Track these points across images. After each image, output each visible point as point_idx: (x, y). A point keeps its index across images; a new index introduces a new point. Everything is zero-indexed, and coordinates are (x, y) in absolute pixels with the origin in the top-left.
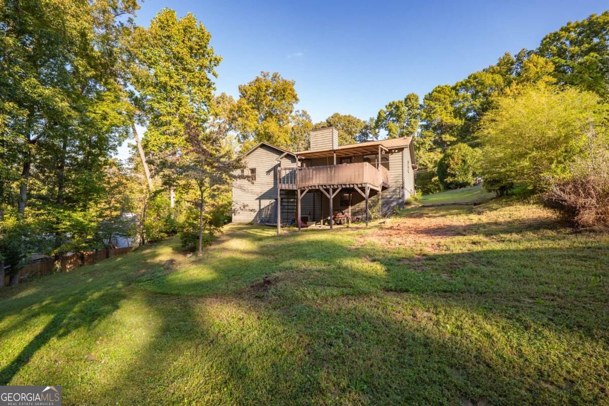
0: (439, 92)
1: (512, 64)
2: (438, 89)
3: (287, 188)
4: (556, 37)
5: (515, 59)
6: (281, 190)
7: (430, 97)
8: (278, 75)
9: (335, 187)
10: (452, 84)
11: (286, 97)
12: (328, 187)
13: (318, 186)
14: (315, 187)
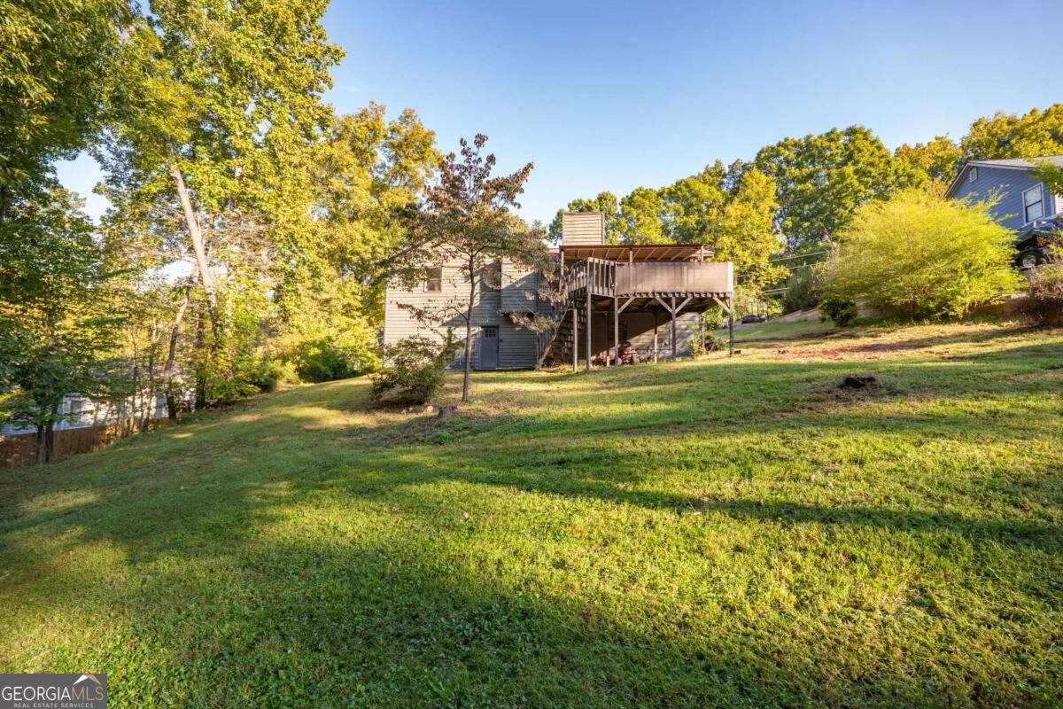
0: (643, 196)
1: (724, 176)
2: (641, 192)
3: (601, 293)
4: (773, 152)
5: (727, 170)
6: (592, 296)
7: (630, 201)
8: (414, 114)
9: (683, 296)
10: (657, 188)
11: (426, 156)
12: (671, 295)
13: (653, 294)
14: (647, 294)
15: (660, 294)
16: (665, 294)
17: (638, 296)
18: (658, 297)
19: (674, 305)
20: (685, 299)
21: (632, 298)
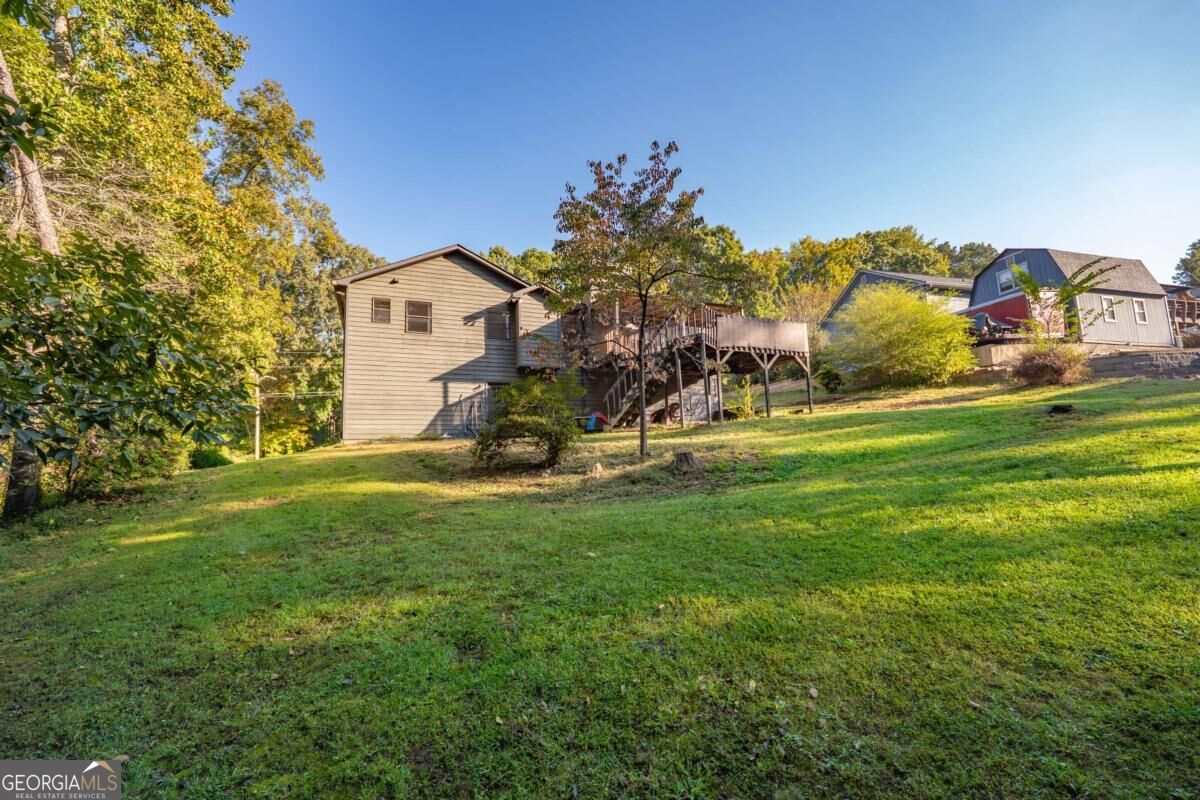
6: (706, 345)
9: (772, 352)
12: (763, 351)
13: (749, 349)
14: (744, 348)
15: (754, 349)
16: (759, 349)
17: (737, 350)
18: (752, 351)
19: (766, 361)
20: (773, 356)
21: (731, 352)
